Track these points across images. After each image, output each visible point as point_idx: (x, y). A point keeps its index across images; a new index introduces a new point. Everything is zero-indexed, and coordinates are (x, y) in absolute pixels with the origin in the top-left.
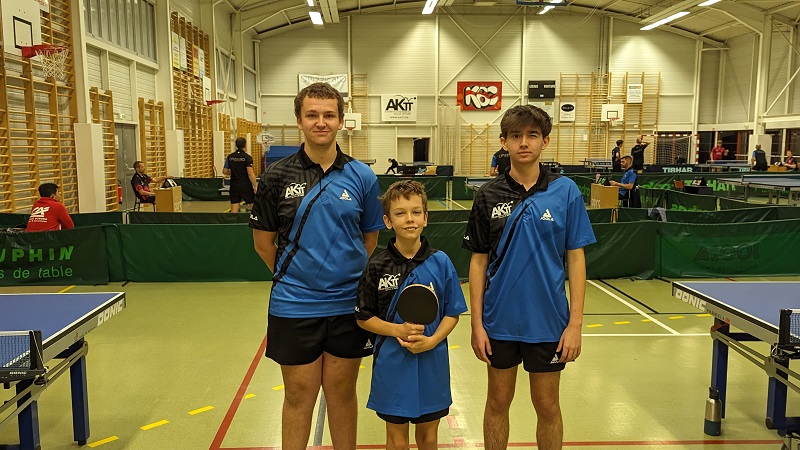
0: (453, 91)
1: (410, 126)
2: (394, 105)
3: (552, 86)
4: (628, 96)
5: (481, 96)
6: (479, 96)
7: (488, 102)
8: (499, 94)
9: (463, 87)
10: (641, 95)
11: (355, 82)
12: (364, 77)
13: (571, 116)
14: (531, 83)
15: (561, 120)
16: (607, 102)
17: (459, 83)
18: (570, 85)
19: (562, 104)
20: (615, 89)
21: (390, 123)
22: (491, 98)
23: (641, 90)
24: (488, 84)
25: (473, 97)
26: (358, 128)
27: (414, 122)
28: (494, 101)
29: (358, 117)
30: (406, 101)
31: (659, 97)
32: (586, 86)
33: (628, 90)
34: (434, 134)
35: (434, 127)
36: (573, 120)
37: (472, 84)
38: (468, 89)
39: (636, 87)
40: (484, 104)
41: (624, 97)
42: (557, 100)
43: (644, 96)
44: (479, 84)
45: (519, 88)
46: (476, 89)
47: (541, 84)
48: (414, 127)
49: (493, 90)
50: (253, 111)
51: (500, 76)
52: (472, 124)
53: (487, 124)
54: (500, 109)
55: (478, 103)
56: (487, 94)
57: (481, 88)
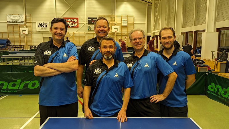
2: (41, 25)
4: (122, 23)
5: (71, 22)
6: (71, 23)
7: (74, 25)
8: (78, 22)
10: (127, 23)
11: (27, 17)
12: (30, 16)
14: (88, 18)
16: (115, 25)
17: (63, 18)
20: (118, 20)
21: (40, 31)
22: (75, 23)
26: (27, 33)
28: (76, 24)
30: (45, 24)
31: (134, 24)
37: (68, 19)
39: (125, 20)
44: (70, 18)
45: (84, 20)
46: (69, 20)
47: (92, 19)
48: (48, 33)
49: (75, 20)
51: (78, 16)
52: (68, 32)
53: (73, 33)
54: (78, 27)
55: (70, 25)
56: (73, 22)
57: (71, 20)
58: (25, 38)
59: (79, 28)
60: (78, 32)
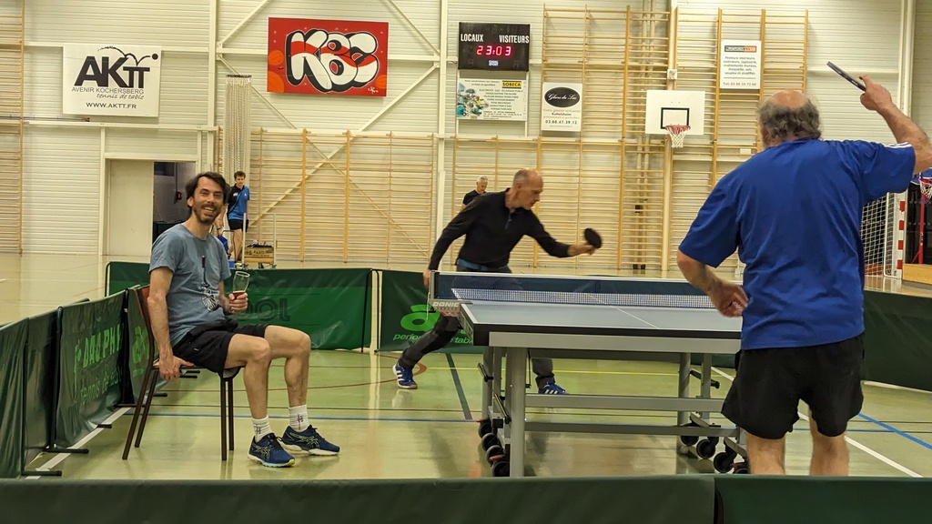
0: (258, 43)
1: (142, 128)
2: (98, 73)
3: (522, 39)
4: (724, 70)
5: (332, 57)
6: (328, 58)
7: (349, 73)
8: (381, 55)
9: (285, 35)
10: (757, 71)
13: (570, 119)
14: (463, 29)
15: (545, 127)
16: (665, 84)
17: (274, 23)
18: (571, 37)
19: (548, 87)
20: (688, 49)
21: (87, 119)
22: (358, 63)
23: (757, 56)
24: (351, 28)
25: (311, 58)
27: (154, 120)
28: (367, 73)
30: (130, 63)
31: (806, 76)
32: (613, 42)
33: (724, 55)
34: (203, 153)
35: (204, 134)
36: (577, 128)
37: (310, 26)
38: (298, 38)
39: (744, 49)
40: (342, 80)
41: (714, 73)
42: (535, 76)
43: (764, 71)
44: (328, 26)
45: (433, 40)
46: (317, 39)
47: (491, 32)
48: (154, 133)
49: (365, 42)
51: (384, 9)
52: (305, 132)
53: (347, 134)
54: (382, 93)
55: (325, 78)
56: (348, 54)
57: (333, 37)
59: (387, 103)
60: (383, 134)
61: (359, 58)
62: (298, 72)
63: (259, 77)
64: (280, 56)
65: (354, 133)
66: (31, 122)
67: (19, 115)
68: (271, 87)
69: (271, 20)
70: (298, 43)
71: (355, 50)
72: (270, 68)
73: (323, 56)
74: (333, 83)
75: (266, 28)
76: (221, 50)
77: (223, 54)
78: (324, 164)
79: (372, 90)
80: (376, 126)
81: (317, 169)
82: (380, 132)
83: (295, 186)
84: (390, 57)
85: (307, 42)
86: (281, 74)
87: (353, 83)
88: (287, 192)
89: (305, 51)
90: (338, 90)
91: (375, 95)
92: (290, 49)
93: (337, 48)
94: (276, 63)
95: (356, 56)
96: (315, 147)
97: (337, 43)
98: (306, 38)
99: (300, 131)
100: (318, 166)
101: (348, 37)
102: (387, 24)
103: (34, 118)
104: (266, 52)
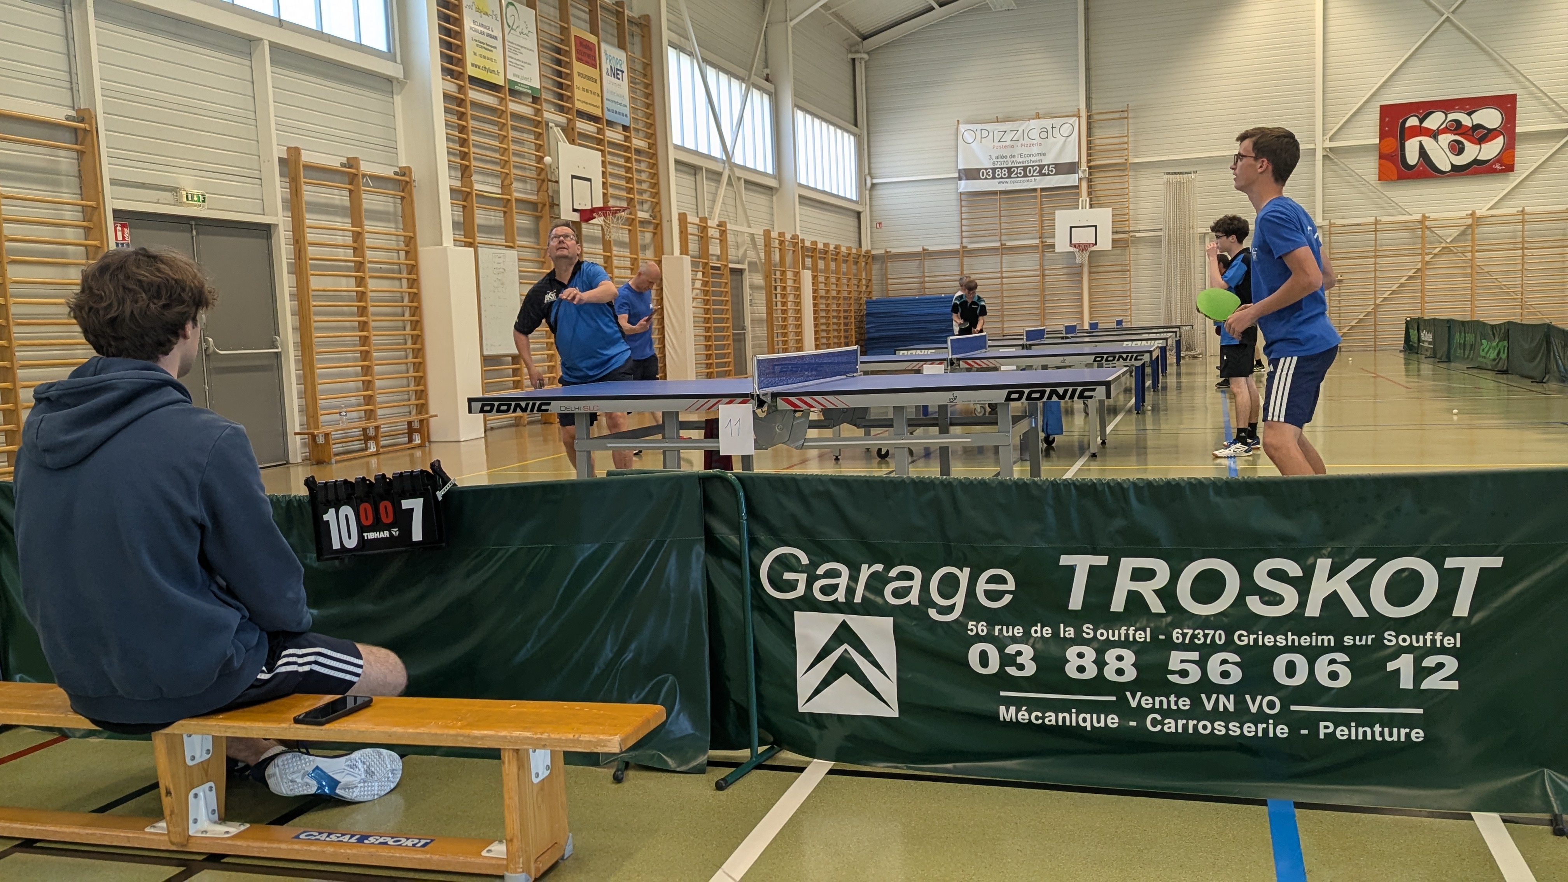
0: (1367, 133)
5: (1452, 137)
6: (1446, 139)
7: (1471, 152)
8: (1508, 129)
9: (1397, 120)
11: (1097, 133)
12: (1122, 117)
17: (1385, 110)
22: (1481, 141)
24: (1473, 105)
25: (1427, 141)
26: (1105, 243)
28: (1491, 150)
29: (1103, 217)
37: (1425, 109)
38: (1413, 121)
40: (1461, 160)
44: (1446, 106)
49: (1490, 118)
50: (853, 222)
51: (1509, 80)
52: (1424, 216)
53: (1473, 214)
54: (1509, 168)
55: (1442, 158)
56: (1470, 132)
57: (1451, 116)
58: (1081, 281)
59: (1515, 179)
60: (1514, 211)
61: (1481, 135)
62: (1412, 157)
63: (1369, 167)
64: (1392, 143)
65: (1479, 213)
66: (1138, 235)
67: (1127, 229)
68: (1383, 176)
69: (1382, 107)
70: (1412, 127)
71: (1479, 126)
72: (1381, 157)
73: (1441, 137)
74: (1452, 164)
75: (1377, 116)
76: (1328, 144)
77: (1330, 148)
78: (1443, 248)
79: (1498, 167)
80: (1503, 203)
81: (1435, 255)
82: (1510, 209)
83: (1411, 273)
84: (1518, 130)
85: (1425, 125)
86: (1394, 163)
87: (1476, 161)
88: (1403, 280)
89: (1421, 135)
90: (1457, 170)
91: (1501, 171)
92: (1405, 134)
93: (1457, 127)
94: (1387, 151)
95: (1478, 134)
96: (1433, 232)
97: (1458, 122)
98: (1421, 121)
99: (1418, 217)
100: (1436, 251)
101: (1469, 114)
102: (1515, 96)
103: (1139, 231)
104: (1377, 141)
